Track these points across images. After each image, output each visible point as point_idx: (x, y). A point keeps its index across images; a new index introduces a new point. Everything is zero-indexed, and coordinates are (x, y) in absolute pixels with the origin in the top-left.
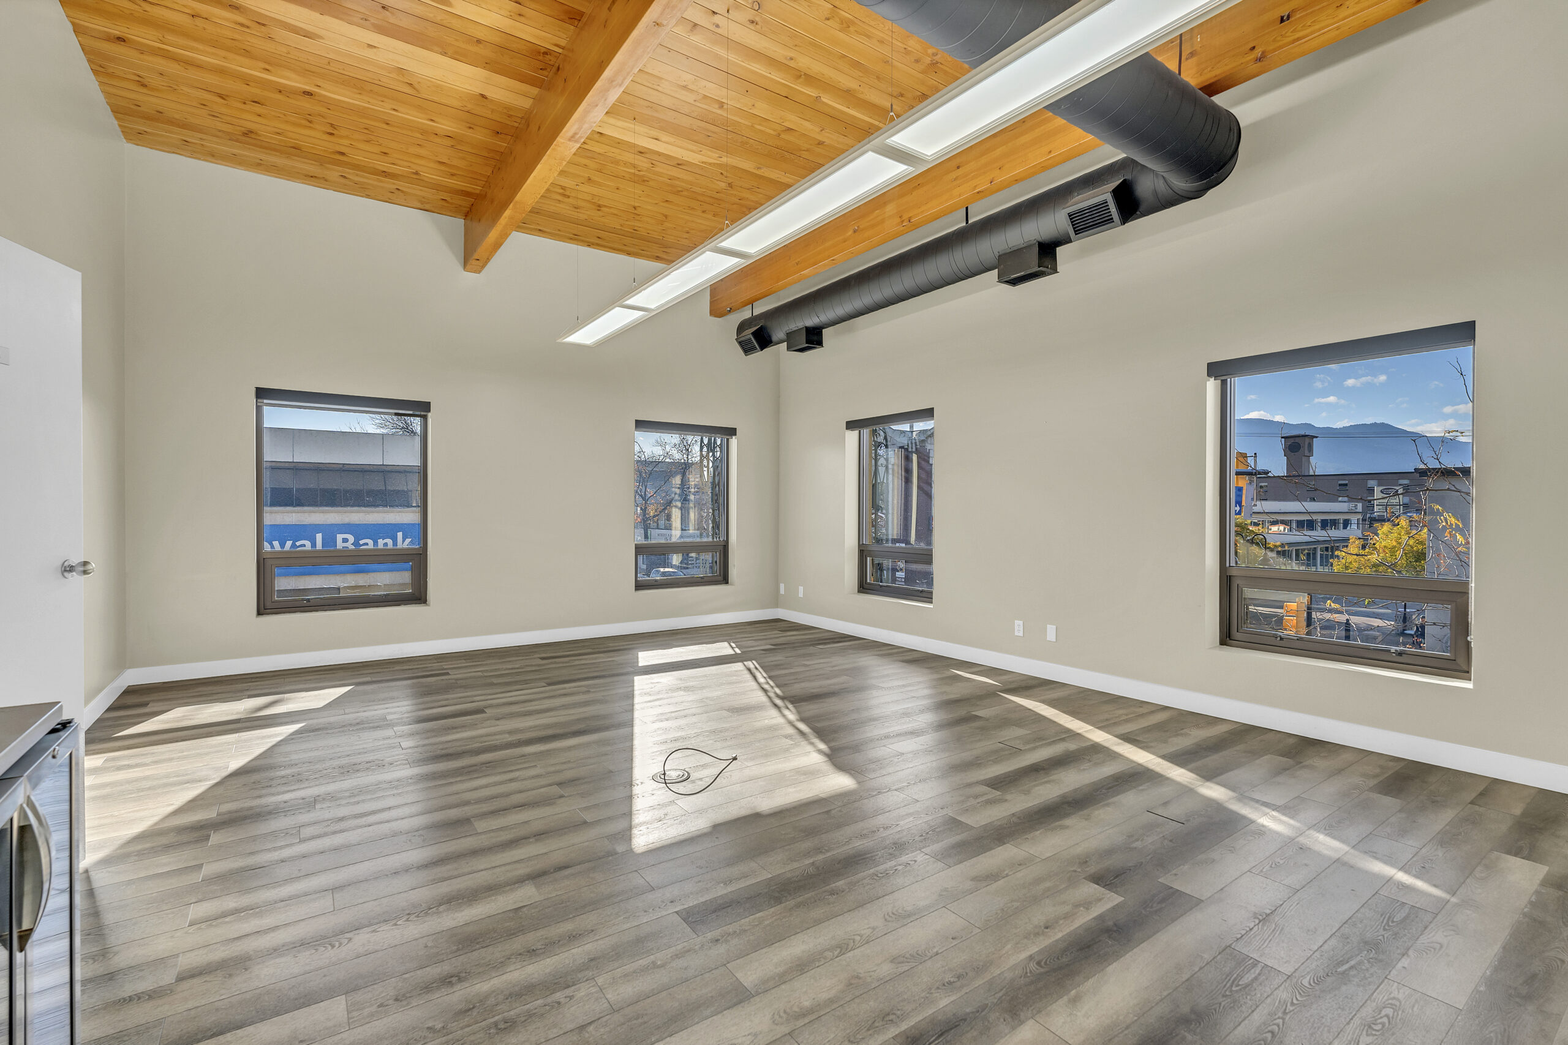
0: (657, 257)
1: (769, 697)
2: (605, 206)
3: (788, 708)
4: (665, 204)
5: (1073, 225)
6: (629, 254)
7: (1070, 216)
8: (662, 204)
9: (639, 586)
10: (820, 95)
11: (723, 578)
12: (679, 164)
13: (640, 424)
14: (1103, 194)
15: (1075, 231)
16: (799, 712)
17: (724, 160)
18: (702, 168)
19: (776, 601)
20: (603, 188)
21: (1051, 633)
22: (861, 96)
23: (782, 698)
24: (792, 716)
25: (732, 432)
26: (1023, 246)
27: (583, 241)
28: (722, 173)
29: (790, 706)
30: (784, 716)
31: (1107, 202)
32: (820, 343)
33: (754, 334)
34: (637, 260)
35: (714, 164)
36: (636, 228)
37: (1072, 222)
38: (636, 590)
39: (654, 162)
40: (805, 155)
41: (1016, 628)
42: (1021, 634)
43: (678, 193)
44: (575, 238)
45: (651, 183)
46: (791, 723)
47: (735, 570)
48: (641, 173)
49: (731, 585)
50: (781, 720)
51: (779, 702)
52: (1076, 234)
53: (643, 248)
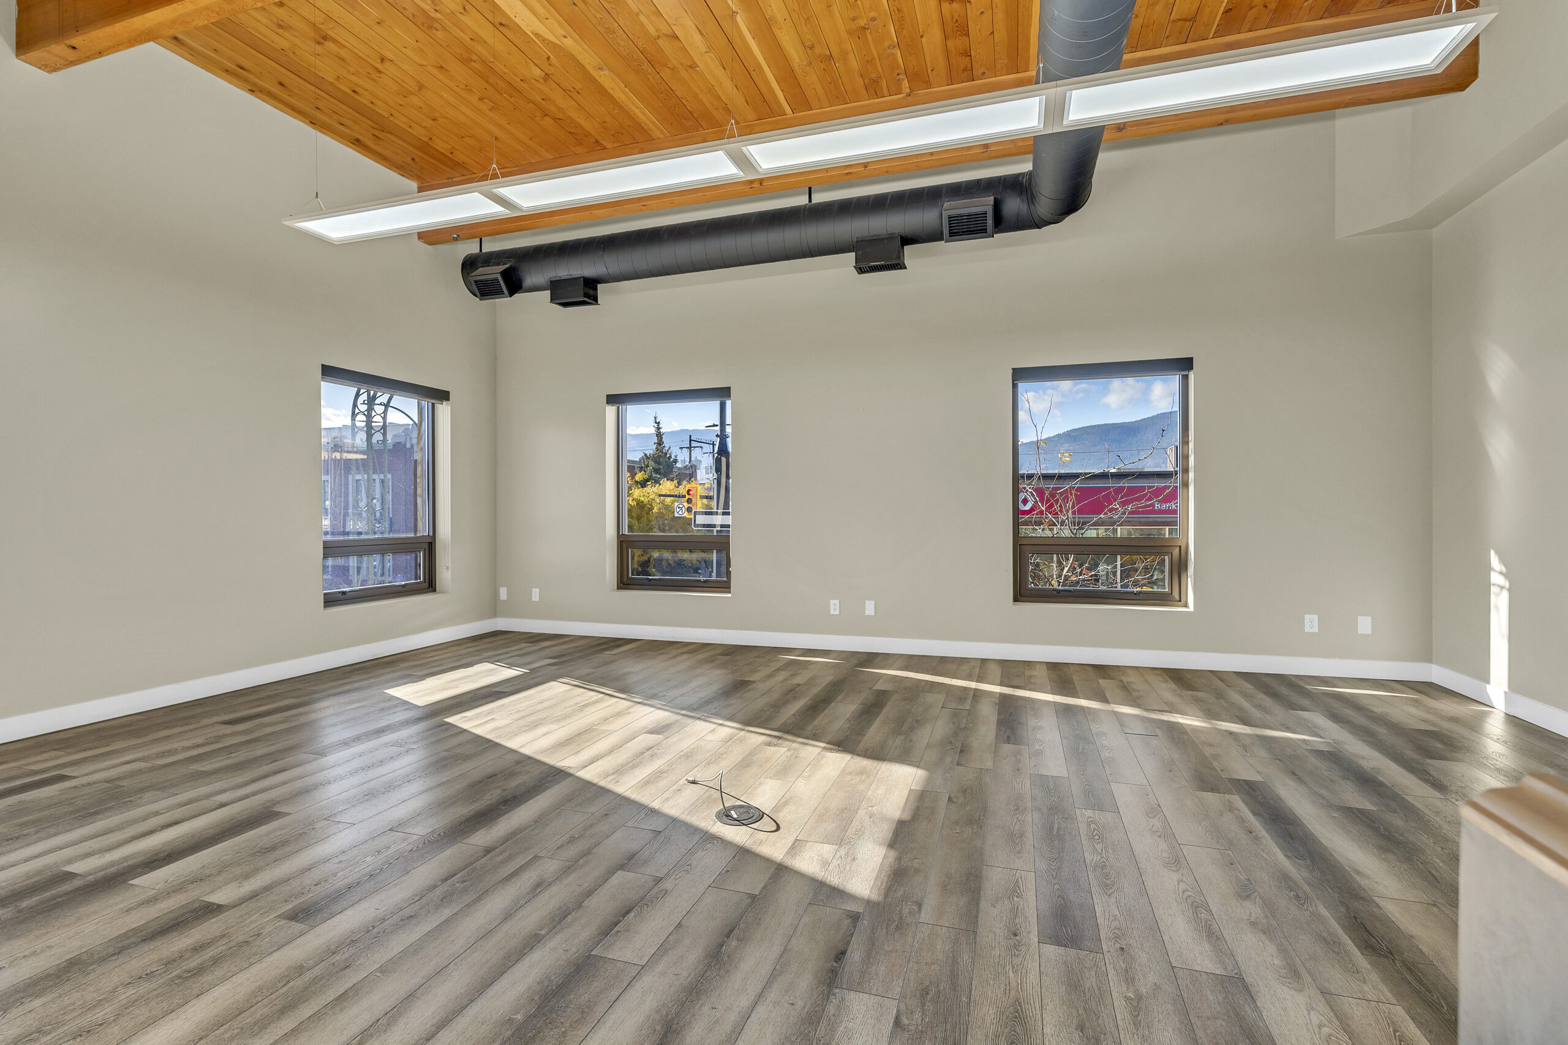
0: (358, 140)
2: (334, 41)
4: (435, 72)
5: (950, 227)
6: (313, 123)
7: (949, 218)
8: (430, 69)
9: (330, 601)
10: (739, 11)
11: (430, 585)
12: (501, 24)
13: (329, 372)
14: (984, 204)
15: (950, 233)
17: (569, 43)
18: (529, 40)
19: (494, 609)
20: (357, 14)
21: (870, 608)
22: (777, 32)
25: (443, 396)
26: (885, 237)
27: (246, 80)
28: (548, 58)
31: (986, 214)
32: (595, 300)
33: (504, 274)
34: (320, 135)
35: (550, 42)
36: (357, 89)
37: (950, 224)
38: (325, 607)
39: (468, 7)
40: (666, 73)
41: (832, 607)
42: (837, 612)
43: (466, 61)
44: (237, 73)
45: (439, 34)
47: (445, 574)
48: (438, 16)
49: (442, 592)
52: (950, 236)
53: (344, 121)
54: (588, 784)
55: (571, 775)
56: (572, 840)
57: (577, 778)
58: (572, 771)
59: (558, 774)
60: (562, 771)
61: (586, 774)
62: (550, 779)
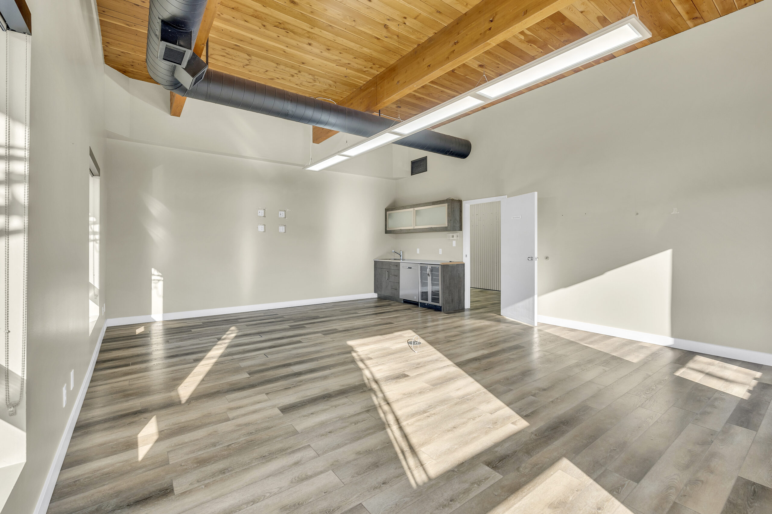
1: (381, 391)
3: (368, 379)
16: (362, 375)
23: (371, 390)
24: (367, 373)
29: (366, 381)
30: (371, 373)
46: (368, 368)
50: (374, 370)
51: (374, 386)
54: (450, 359)
55: (455, 364)
56: (461, 347)
57: (453, 362)
58: (454, 365)
59: (460, 365)
60: (457, 366)
61: (449, 363)
62: (462, 364)
